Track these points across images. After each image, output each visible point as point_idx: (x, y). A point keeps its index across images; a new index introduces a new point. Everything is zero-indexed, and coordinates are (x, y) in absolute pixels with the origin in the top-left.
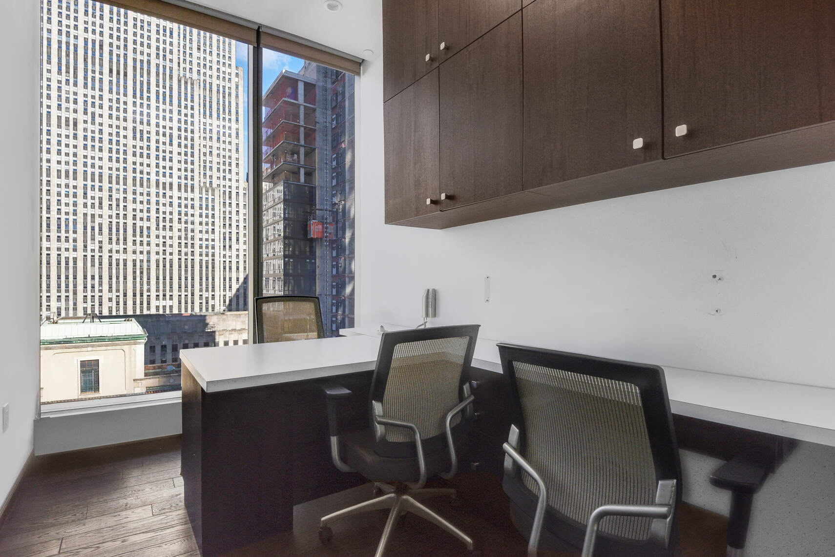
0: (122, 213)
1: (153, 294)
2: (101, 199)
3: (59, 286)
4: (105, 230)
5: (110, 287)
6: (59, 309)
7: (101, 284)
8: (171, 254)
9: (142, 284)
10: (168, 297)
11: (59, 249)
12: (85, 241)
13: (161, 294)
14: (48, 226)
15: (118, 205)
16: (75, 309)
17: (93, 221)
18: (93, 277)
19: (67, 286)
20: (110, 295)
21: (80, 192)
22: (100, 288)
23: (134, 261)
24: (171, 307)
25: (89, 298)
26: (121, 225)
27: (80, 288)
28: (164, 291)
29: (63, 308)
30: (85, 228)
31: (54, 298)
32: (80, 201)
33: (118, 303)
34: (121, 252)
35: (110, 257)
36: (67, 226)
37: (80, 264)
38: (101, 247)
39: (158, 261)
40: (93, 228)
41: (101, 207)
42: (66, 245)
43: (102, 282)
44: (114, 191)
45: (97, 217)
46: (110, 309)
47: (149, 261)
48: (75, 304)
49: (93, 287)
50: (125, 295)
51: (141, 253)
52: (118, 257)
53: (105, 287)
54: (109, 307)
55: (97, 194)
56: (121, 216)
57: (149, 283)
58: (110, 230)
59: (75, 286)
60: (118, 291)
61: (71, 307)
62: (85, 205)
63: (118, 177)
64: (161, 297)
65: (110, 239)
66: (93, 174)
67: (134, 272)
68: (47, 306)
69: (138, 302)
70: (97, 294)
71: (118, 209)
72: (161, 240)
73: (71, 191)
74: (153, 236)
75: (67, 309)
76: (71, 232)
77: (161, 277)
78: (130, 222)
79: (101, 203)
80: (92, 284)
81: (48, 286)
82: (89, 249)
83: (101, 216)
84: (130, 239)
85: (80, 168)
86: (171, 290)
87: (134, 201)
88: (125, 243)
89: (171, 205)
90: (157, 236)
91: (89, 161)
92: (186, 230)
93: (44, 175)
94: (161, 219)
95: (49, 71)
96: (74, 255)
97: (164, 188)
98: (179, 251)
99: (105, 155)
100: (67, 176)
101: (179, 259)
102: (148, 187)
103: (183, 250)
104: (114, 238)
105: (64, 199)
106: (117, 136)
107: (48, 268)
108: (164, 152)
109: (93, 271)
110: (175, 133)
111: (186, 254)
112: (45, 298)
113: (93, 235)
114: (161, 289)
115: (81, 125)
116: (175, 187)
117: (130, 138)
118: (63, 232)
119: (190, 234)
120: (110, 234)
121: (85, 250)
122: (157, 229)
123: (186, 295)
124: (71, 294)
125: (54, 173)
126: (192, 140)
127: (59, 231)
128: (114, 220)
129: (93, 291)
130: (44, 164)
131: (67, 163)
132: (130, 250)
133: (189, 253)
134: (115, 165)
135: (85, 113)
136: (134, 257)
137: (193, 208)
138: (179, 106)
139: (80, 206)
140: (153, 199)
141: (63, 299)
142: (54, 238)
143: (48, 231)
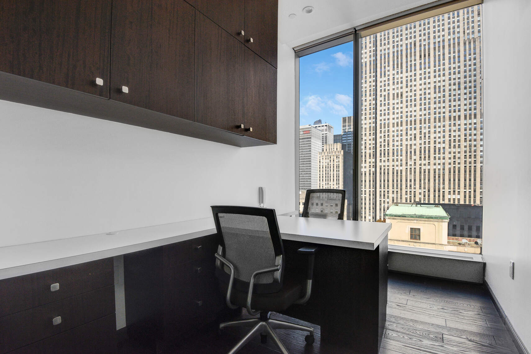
0: (427, 140)
1: (447, 190)
2: (415, 134)
3: (393, 186)
4: (418, 152)
5: (420, 186)
6: (393, 198)
7: (415, 185)
8: (459, 163)
9: (439, 184)
10: (456, 192)
11: (393, 166)
12: (407, 160)
13: (452, 190)
14: (388, 154)
15: (425, 137)
16: (401, 198)
17: (411, 148)
18: (411, 181)
19: (397, 186)
20: (420, 191)
21: (404, 133)
22: (415, 187)
23: (435, 170)
24: (459, 200)
25: (408, 192)
26: (427, 148)
27: (404, 187)
28: (454, 188)
30: (407, 153)
31: (391, 192)
32: (404, 137)
33: (424, 196)
34: (427, 164)
35: (420, 168)
36: (397, 152)
37: (404, 173)
38: (415, 163)
39: (450, 169)
40: (411, 152)
41: (415, 139)
42: (397, 163)
43: (415, 183)
44: (423, 128)
45: (413, 145)
46: (420, 199)
47: (444, 169)
48: (401, 196)
49: (411, 186)
50: (429, 191)
51: (439, 164)
52: (425, 168)
53: (417, 186)
55: (413, 132)
56: (427, 143)
57: (444, 184)
58: (421, 152)
59: (401, 186)
60: (425, 188)
61: (399, 197)
62: (407, 140)
63: (425, 120)
64: (452, 192)
65: (420, 157)
66: (411, 121)
67: (435, 177)
68: (388, 196)
69: (437, 196)
70: (413, 190)
71: (425, 139)
72: (452, 155)
73: (400, 133)
74: (447, 153)
75: (397, 198)
76: (399, 156)
77: (452, 180)
78: (432, 145)
79: (415, 137)
80: (410, 185)
81: (388, 186)
82: (409, 164)
83: (415, 145)
84: (432, 156)
85: (404, 119)
86: (459, 188)
87: (435, 132)
88: (429, 159)
89: (459, 130)
90: (450, 153)
91: (409, 114)
92: (470, 146)
93: (386, 127)
94: (452, 141)
95: (389, 71)
96: (401, 168)
97: (455, 120)
98: (465, 161)
99: (418, 107)
100: (397, 125)
101: (465, 167)
102: (444, 121)
103: (468, 160)
104: (423, 156)
105: (396, 139)
106: (425, 94)
107: (388, 176)
108: (455, 95)
109: (411, 177)
110: (462, 80)
111: (470, 163)
112: (386, 192)
113: (411, 156)
114: (452, 187)
115: (404, 95)
116: (462, 117)
117: (432, 92)
118: (395, 156)
119: (473, 149)
120: (420, 154)
121: (407, 165)
122: (450, 148)
123: (470, 192)
124: (399, 190)
125: (391, 125)
126: (475, 81)
127: (393, 156)
128: (423, 146)
129: (411, 188)
130: (387, 122)
131: (397, 118)
132: (432, 163)
133: (473, 162)
134: (423, 112)
135: (407, 87)
136: (435, 167)
137: (475, 129)
138: (465, 61)
139: (404, 140)
140: (447, 128)
141: (395, 193)
142: (391, 160)
143: (388, 156)
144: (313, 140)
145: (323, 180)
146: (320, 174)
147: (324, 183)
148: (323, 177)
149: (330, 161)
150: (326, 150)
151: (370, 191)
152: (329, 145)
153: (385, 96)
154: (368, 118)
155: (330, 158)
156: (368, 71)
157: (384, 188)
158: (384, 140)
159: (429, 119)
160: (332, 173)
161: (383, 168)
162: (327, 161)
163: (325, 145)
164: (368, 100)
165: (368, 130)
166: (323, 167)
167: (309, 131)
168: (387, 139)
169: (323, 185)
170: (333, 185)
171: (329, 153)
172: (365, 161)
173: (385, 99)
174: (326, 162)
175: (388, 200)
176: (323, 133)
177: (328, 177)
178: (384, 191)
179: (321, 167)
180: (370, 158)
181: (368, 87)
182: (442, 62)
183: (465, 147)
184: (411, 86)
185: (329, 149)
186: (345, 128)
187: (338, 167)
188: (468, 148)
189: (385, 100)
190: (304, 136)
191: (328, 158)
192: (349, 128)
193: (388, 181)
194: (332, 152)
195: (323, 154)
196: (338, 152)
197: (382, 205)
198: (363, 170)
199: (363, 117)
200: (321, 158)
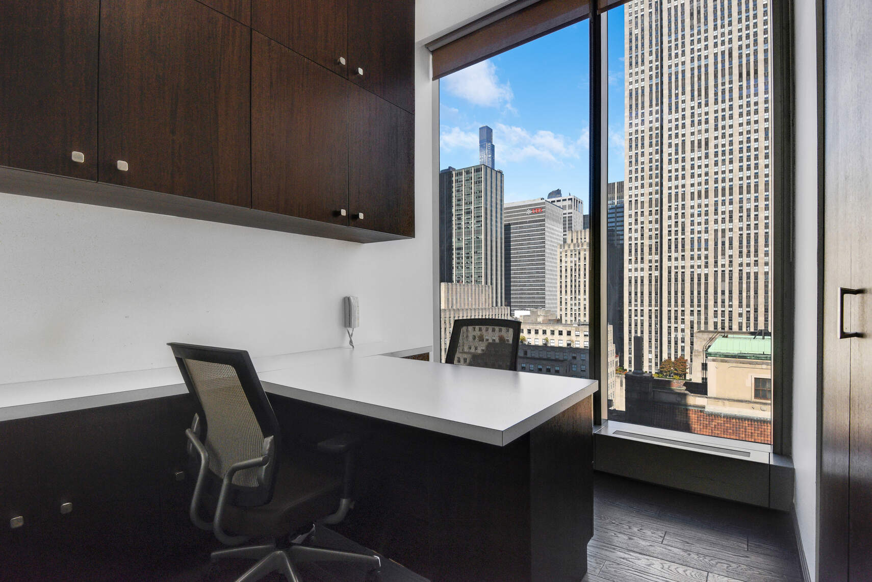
0: (753, 223)
2: (731, 212)
3: (692, 301)
4: (736, 243)
5: (741, 302)
6: (692, 322)
7: (731, 299)
11: (692, 267)
12: (716, 257)
14: (683, 246)
15: (749, 216)
16: (706, 323)
17: (723, 236)
18: (723, 293)
19: (699, 301)
20: (740, 310)
21: (711, 209)
22: (731, 303)
23: (766, 274)
25: (719, 313)
26: (752, 236)
27: (711, 303)
29: (696, 322)
30: (716, 244)
31: (687, 312)
32: (712, 217)
33: (748, 319)
34: (752, 264)
35: (741, 270)
36: (699, 243)
37: (711, 280)
38: (731, 262)
40: (723, 243)
41: (731, 221)
42: (699, 263)
43: (732, 297)
44: (745, 201)
45: (727, 231)
46: (741, 325)
48: (706, 318)
49: (723, 302)
50: (756, 310)
52: (748, 271)
53: (736, 302)
54: (739, 323)
55: (728, 208)
56: (752, 227)
58: (741, 242)
59: (706, 301)
60: (748, 306)
61: (703, 321)
62: (716, 222)
63: (749, 186)
65: (741, 252)
66: (724, 189)
68: (682, 319)
70: (727, 309)
71: (749, 219)
73: (703, 209)
75: (699, 323)
76: (703, 250)
78: (762, 231)
79: (731, 217)
80: (722, 300)
81: (683, 301)
82: (719, 264)
83: (731, 230)
84: (762, 249)
85: (712, 185)
88: (756, 255)
91: (720, 176)
93: (680, 199)
95: (683, 102)
96: (706, 271)
99: (736, 165)
100: (700, 197)
104: (745, 250)
105: (697, 220)
106: (749, 140)
107: (683, 285)
109: (723, 286)
112: (679, 312)
113: (723, 250)
115: (712, 144)
117: (762, 138)
118: (696, 250)
120: (741, 247)
121: (716, 266)
124: (702, 309)
125: (688, 196)
127: (692, 250)
128: (745, 232)
129: (723, 306)
130: (680, 190)
131: (700, 184)
132: (761, 262)
134: (746, 173)
135: (716, 129)
136: (766, 269)
139: (711, 223)
141: (695, 313)
142: (688, 257)
143: (683, 251)
144: (548, 224)
145: (566, 291)
146: (561, 282)
147: (569, 297)
148: (566, 286)
149: (579, 259)
150: (572, 240)
151: (650, 310)
152: (577, 232)
153: (677, 145)
154: (646, 185)
155: (579, 253)
156: (647, 104)
157: (676, 306)
158: (676, 222)
159: (756, 186)
160: (582, 280)
161: (673, 271)
162: (573, 259)
163: (568, 233)
164: (646, 154)
165: (646, 205)
166: (566, 270)
167: (542, 208)
168: (680, 220)
169: (566, 299)
171: (576, 245)
172: (642, 259)
173: (677, 151)
174: (571, 262)
175: (683, 326)
176: (565, 212)
177: (575, 286)
178: (676, 311)
179: (563, 270)
180: (650, 254)
181: (647, 130)
184: (724, 127)
185: (577, 239)
189: (677, 153)
190: (532, 217)
191: (575, 254)
193: (683, 293)
194: (582, 245)
195: (566, 248)
197: (673, 336)
198: (639, 274)
199: (639, 183)
200: (563, 255)
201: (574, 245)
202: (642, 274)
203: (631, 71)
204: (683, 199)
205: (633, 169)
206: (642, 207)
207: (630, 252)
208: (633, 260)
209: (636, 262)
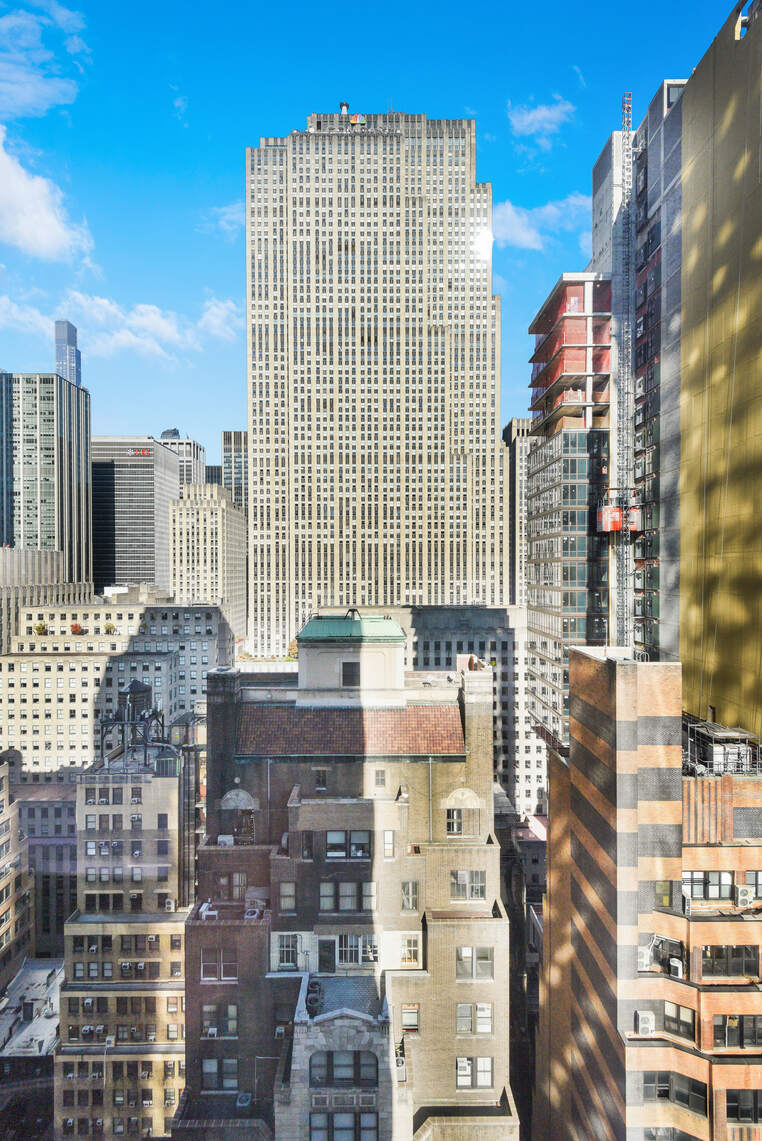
1: (403, 582)
2: (354, 481)
3: (319, 574)
4: (359, 514)
5: (364, 575)
6: (319, 596)
7: (354, 572)
8: (421, 536)
9: (392, 570)
10: (417, 585)
11: (319, 536)
12: (341, 527)
13: (411, 582)
14: (310, 512)
15: (370, 486)
16: (331, 598)
17: (348, 506)
18: (348, 564)
19: (326, 574)
21: (336, 476)
22: (354, 576)
23: (385, 545)
24: (421, 596)
25: (344, 586)
26: (373, 507)
27: (337, 575)
28: (414, 578)
29: (322, 595)
30: (341, 514)
31: (315, 586)
32: (335, 484)
34: (373, 536)
35: (363, 542)
36: (325, 511)
38: (354, 532)
39: (407, 545)
40: (348, 513)
41: (354, 490)
42: (325, 532)
45: (351, 500)
47: (399, 545)
48: (333, 592)
49: (348, 575)
51: (392, 536)
53: (359, 574)
54: (362, 596)
55: (352, 476)
57: (399, 570)
58: (363, 514)
59: (332, 574)
60: (370, 578)
62: (341, 489)
64: (411, 585)
65: (363, 523)
67: (385, 558)
68: (310, 593)
69: (389, 591)
72: (411, 521)
73: (329, 475)
74: (403, 517)
75: (326, 597)
76: (329, 518)
77: (411, 563)
78: (381, 503)
79: (354, 486)
80: (347, 572)
81: (310, 574)
82: (344, 535)
83: (354, 499)
84: (381, 521)
85: (336, 451)
86: (421, 578)
87: (385, 480)
88: (376, 527)
89: (421, 480)
90: (407, 517)
91: (344, 442)
92: (436, 508)
93: (306, 462)
94: (411, 497)
95: (309, 353)
96: (332, 541)
97: (414, 462)
98: (429, 533)
99: (358, 433)
100: (325, 461)
101: (429, 542)
102: (398, 463)
103: (433, 531)
104: (367, 521)
105: (323, 485)
106: (369, 410)
107: (310, 555)
108: (414, 420)
109: (348, 558)
110: (425, 396)
111: (436, 536)
112: (307, 586)
113: (348, 520)
114: (411, 576)
115: (337, 405)
116: (425, 459)
117: (381, 410)
118: (322, 518)
119: (440, 512)
120: (363, 518)
121: (341, 536)
122: (407, 509)
123: (436, 584)
124: (329, 582)
125: (314, 459)
126: (443, 400)
127: (319, 518)
128: (367, 503)
129: (348, 579)
130: (306, 451)
131: (325, 447)
132: (381, 534)
133: (439, 534)
134: (367, 443)
135: (340, 391)
136: (385, 541)
137: (443, 481)
138: (429, 363)
139: (337, 490)
140: (403, 475)
141: (322, 586)
142: (314, 525)
143: (310, 518)
144: (158, 471)
145: (181, 561)
146: (175, 549)
147: (184, 567)
148: (181, 554)
150: (189, 496)
151: (278, 584)
152: (195, 487)
153: (303, 400)
154: (272, 440)
156: (271, 346)
157: (304, 579)
158: (303, 486)
159: (376, 457)
160: (202, 547)
161: (300, 540)
162: (190, 520)
163: (185, 486)
164: (272, 403)
165: (272, 463)
166: (181, 534)
167: (149, 450)
168: (307, 484)
169: (181, 571)
170: (205, 571)
172: (269, 524)
173: (303, 406)
174: (188, 523)
175: (310, 601)
176: (181, 459)
177: (193, 554)
178: (304, 584)
179: (178, 533)
180: (277, 519)
181: (272, 377)
182: (395, 357)
183: (429, 508)
184: (347, 391)
185: (195, 495)
186: (228, 454)
187: (214, 533)
188: (433, 511)
189: (303, 410)
190: (135, 461)
191: (192, 514)
192: (237, 454)
193: (310, 565)
194: (202, 502)
195: (181, 504)
196: (215, 502)
197: (300, 612)
198: (265, 542)
199: (264, 437)
200: (177, 514)
201: (192, 502)
202: (269, 542)
203: (253, 302)
204: (310, 462)
205: (258, 418)
206: (268, 465)
207: (255, 515)
208: (259, 526)
209: (262, 528)
